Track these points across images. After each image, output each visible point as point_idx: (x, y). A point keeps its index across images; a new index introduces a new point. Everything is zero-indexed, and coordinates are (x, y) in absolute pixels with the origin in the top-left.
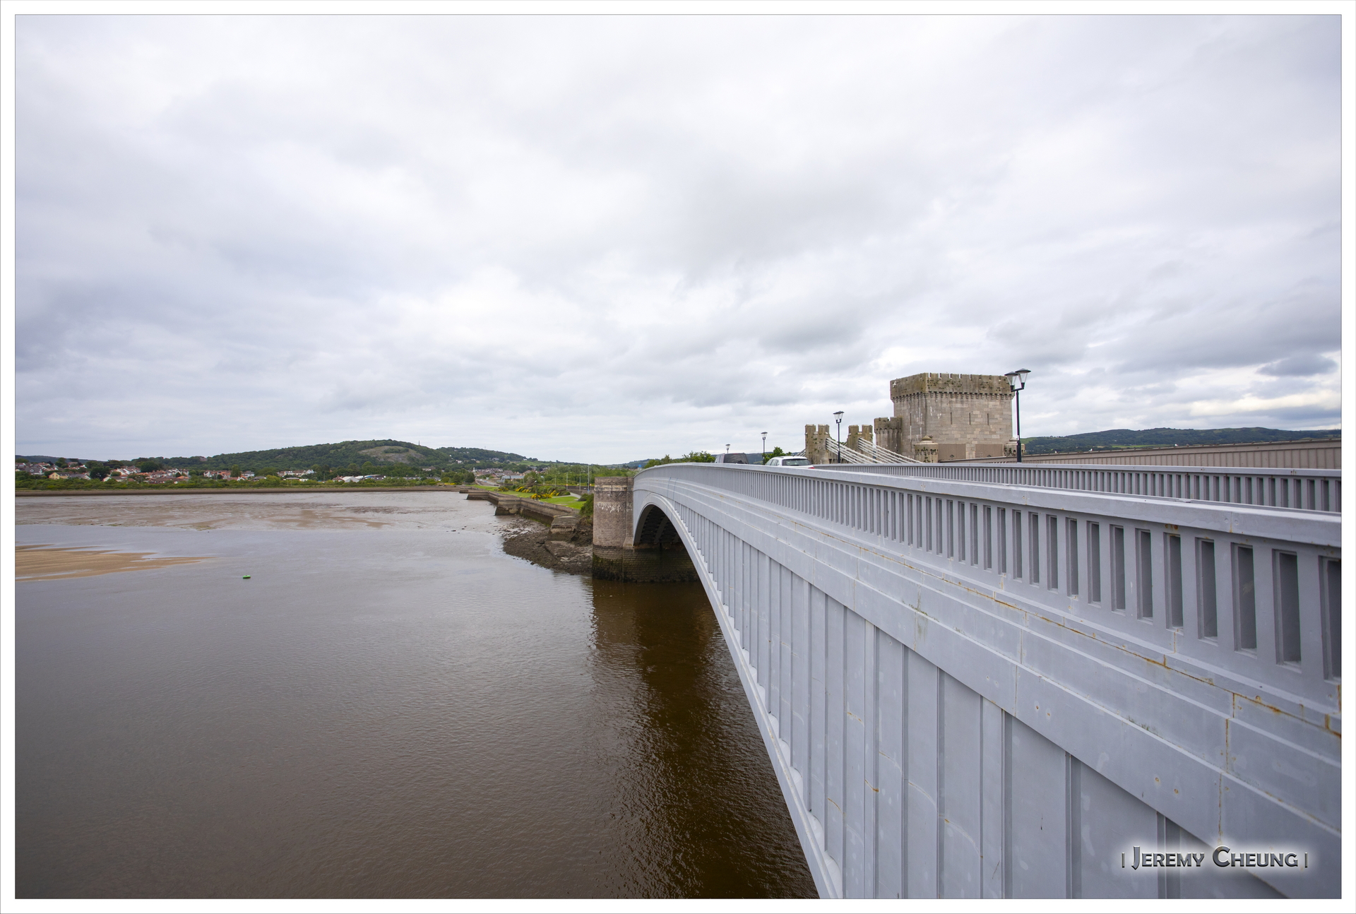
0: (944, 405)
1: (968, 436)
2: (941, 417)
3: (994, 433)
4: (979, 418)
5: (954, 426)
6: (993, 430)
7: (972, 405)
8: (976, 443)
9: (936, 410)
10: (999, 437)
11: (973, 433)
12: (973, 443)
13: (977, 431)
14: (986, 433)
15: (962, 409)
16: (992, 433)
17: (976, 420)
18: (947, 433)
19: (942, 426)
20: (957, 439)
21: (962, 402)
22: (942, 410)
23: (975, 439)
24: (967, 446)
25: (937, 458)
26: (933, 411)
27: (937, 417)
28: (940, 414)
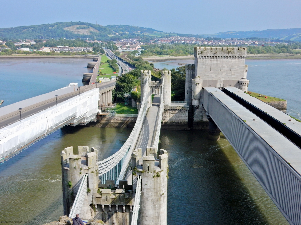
0: (207, 62)
1: (219, 76)
2: (205, 68)
3: (234, 75)
4: (226, 68)
5: (212, 71)
6: (233, 73)
7: (222, 62)
8: (223, 79)
9: (203, 64)
10: (236, 76)
11: (222, 75)
12: (222, 79)
13: (224, 74)
14: (229, 75)
15: (217, 64)
16: (232, 74)
17: (224, 69)
18: (208, 75)
19: (205, 72)
20: (213, 78)
21: (217, 61)
23: (223, 78)
24: (218, 81)
25: (201, 86)
26: (201, 65)
27: (203, 68)
28: (205, 66)
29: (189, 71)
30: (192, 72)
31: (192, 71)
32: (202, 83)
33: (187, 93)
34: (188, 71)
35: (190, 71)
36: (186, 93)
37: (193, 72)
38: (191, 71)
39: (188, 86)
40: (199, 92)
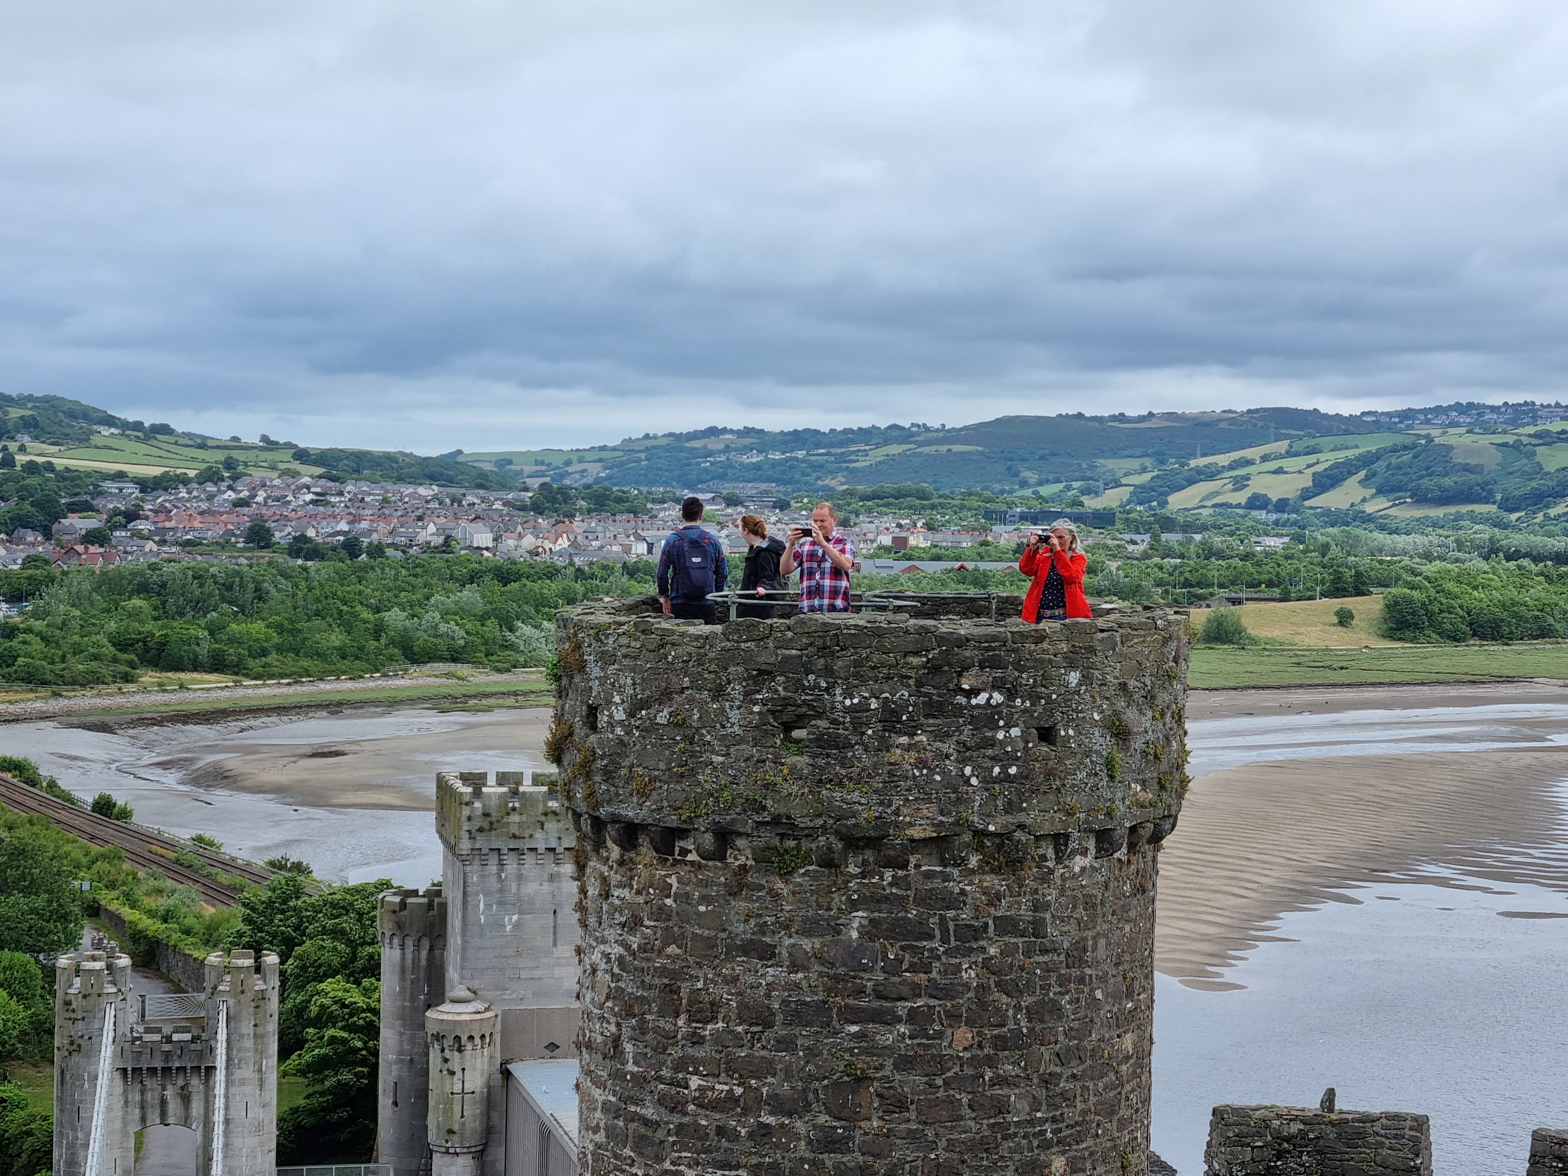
0: (530, 888)
2: (517, 926)
9: (500, 903)
18: (537, 973)
19: (519, 954)
22: (522, 907)
25: (491, 1057)
26: (488, 906)
27: (504, 926)
28: (515, 918)
29: (402, 946)
30: (424, 954)
31: (426, 943)
32: (497, 1037)
33: (395, 1104)
34: (396, 941)
35: (409, 942)
36: (384, 1102)
37: (431, 949)
38: (417, 947)
39: (401, 1053)
40: (477, 1096)
